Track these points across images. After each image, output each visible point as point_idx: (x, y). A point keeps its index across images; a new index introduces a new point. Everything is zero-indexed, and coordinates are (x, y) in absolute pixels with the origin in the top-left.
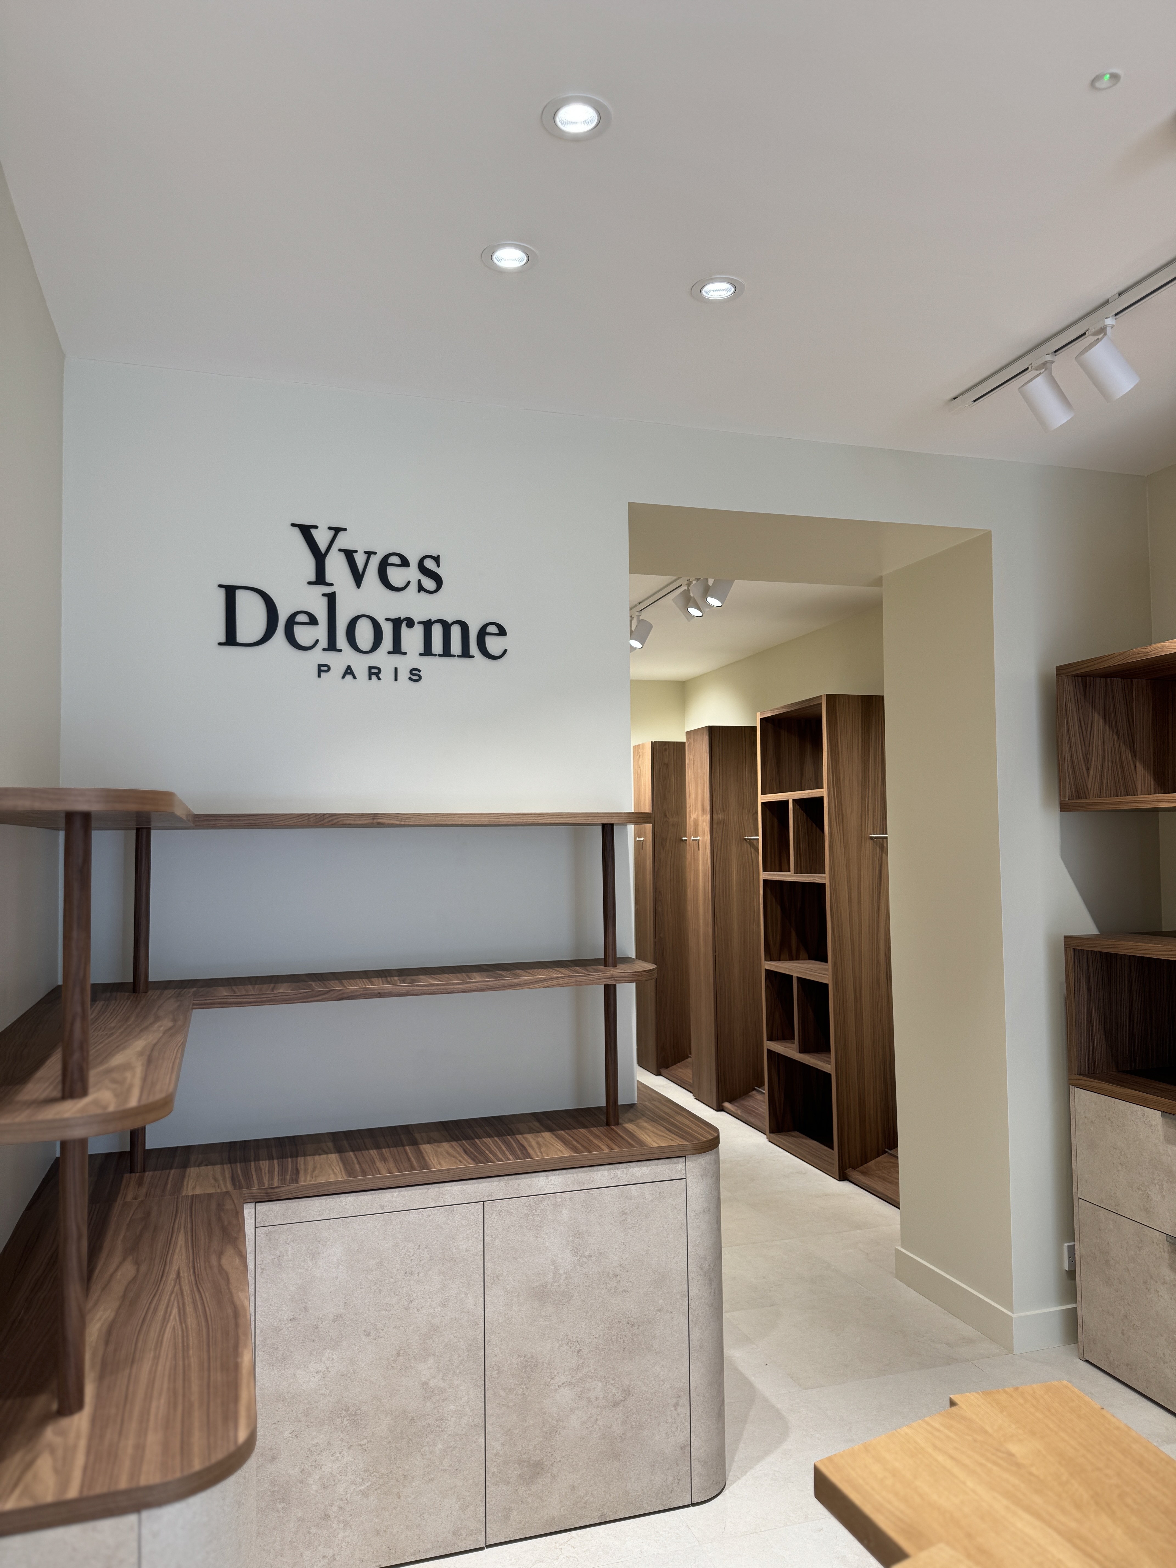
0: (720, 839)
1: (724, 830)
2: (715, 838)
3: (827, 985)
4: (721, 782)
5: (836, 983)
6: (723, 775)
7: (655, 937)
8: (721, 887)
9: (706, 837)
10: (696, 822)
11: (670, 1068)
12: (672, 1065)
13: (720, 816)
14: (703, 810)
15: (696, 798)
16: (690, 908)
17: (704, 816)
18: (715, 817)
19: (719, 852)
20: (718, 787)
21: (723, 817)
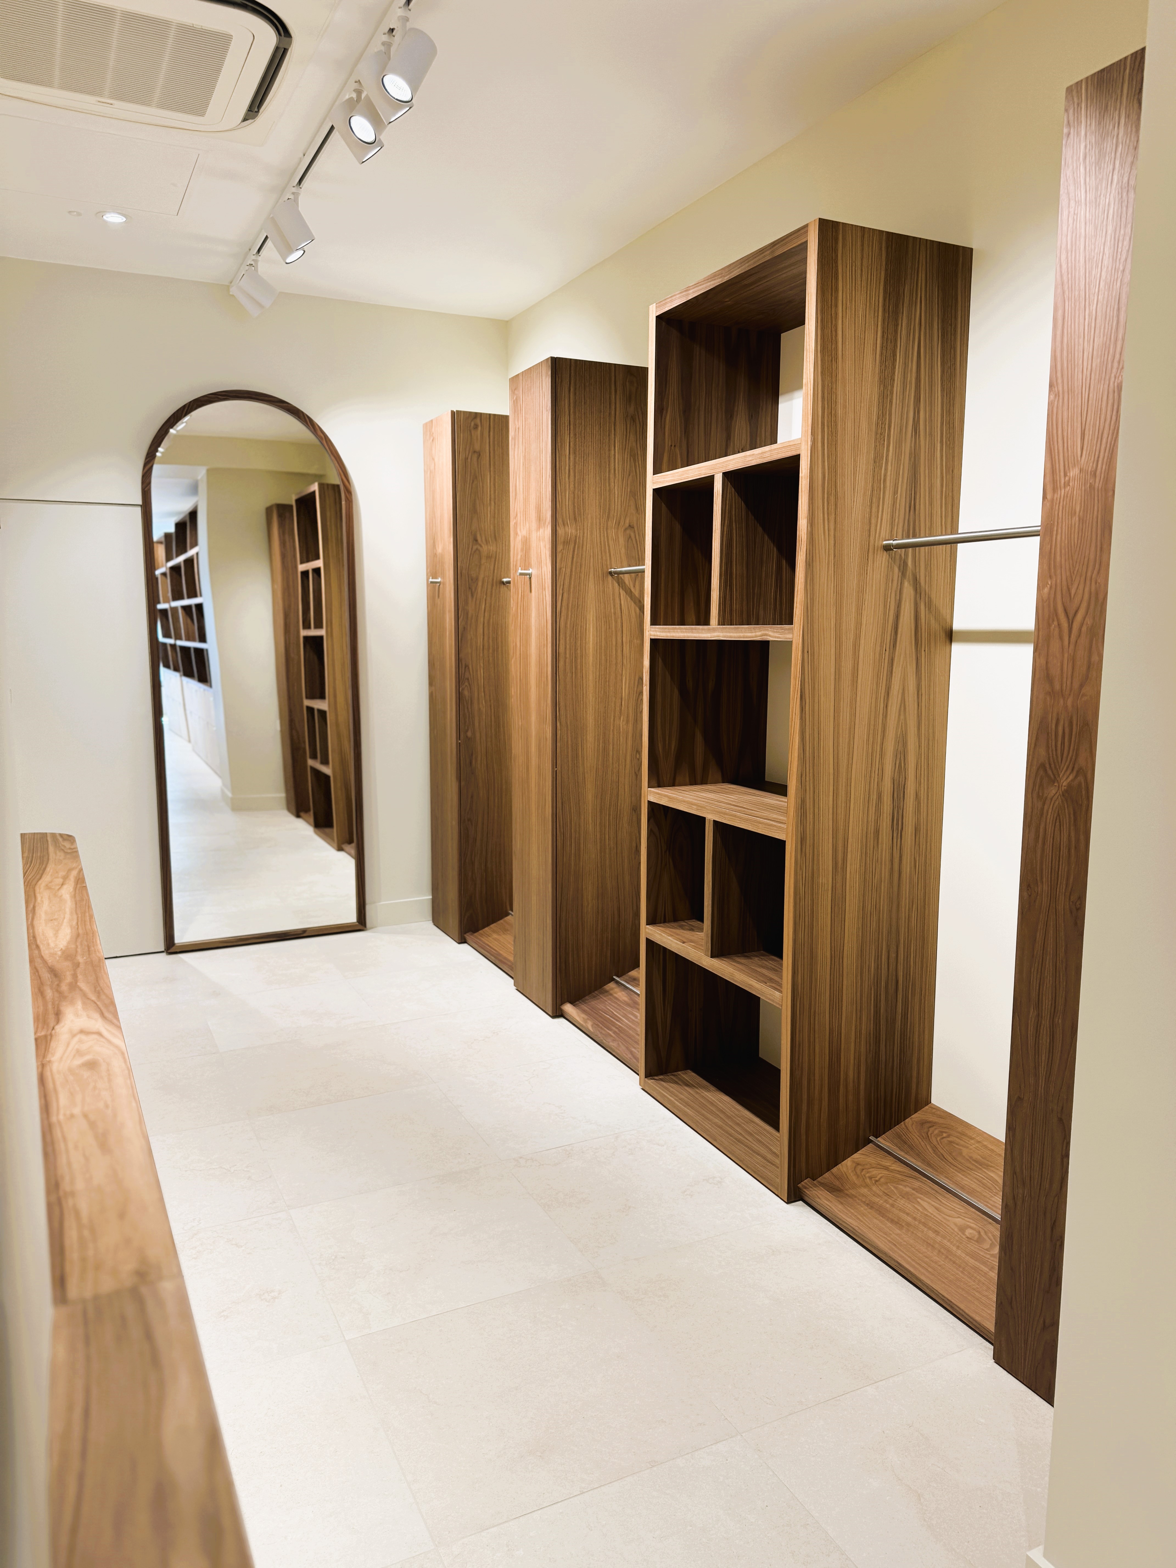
0: (569, 570)
1: (575, 556)
2: (560, 569)
3: (782, 843)
4: (572, 467)
5: (802, 840)
6: (575, 453)
7: (459, 737)
8: (568, 656)
9: (544, 568)
10: (526, 542)
11: (481, 932)
12: (484, 927)
13: (568, 530)
14: (539, 519)
15: (526, 500)
16: (514, 691)
17: (541, 530)
18: (561, 531)
19: (565, 595)
20: (567, 476)
21: (574, 531)
